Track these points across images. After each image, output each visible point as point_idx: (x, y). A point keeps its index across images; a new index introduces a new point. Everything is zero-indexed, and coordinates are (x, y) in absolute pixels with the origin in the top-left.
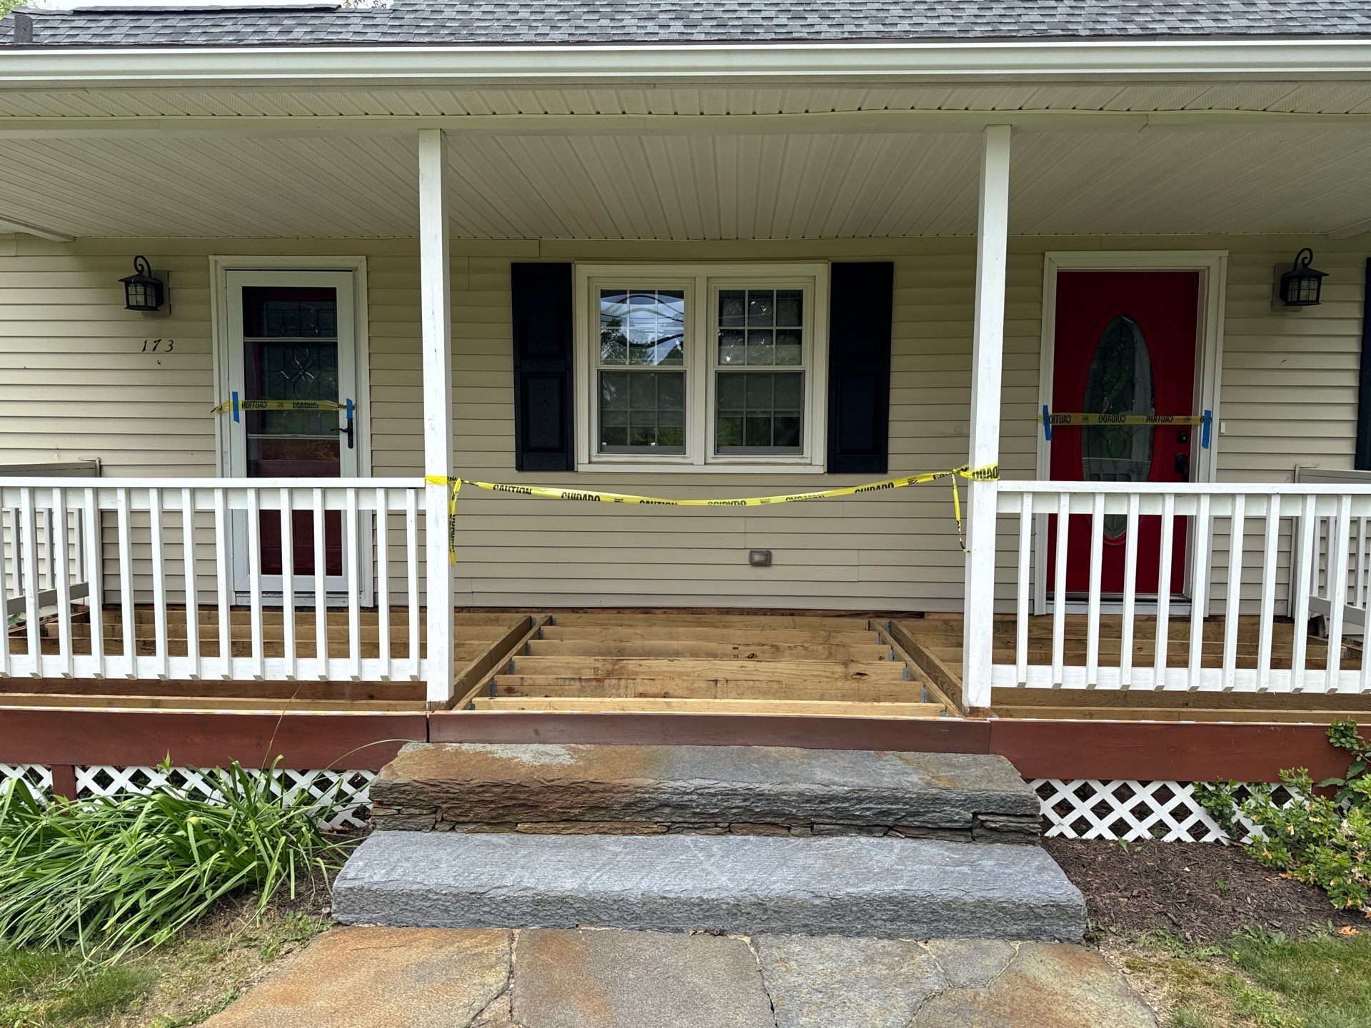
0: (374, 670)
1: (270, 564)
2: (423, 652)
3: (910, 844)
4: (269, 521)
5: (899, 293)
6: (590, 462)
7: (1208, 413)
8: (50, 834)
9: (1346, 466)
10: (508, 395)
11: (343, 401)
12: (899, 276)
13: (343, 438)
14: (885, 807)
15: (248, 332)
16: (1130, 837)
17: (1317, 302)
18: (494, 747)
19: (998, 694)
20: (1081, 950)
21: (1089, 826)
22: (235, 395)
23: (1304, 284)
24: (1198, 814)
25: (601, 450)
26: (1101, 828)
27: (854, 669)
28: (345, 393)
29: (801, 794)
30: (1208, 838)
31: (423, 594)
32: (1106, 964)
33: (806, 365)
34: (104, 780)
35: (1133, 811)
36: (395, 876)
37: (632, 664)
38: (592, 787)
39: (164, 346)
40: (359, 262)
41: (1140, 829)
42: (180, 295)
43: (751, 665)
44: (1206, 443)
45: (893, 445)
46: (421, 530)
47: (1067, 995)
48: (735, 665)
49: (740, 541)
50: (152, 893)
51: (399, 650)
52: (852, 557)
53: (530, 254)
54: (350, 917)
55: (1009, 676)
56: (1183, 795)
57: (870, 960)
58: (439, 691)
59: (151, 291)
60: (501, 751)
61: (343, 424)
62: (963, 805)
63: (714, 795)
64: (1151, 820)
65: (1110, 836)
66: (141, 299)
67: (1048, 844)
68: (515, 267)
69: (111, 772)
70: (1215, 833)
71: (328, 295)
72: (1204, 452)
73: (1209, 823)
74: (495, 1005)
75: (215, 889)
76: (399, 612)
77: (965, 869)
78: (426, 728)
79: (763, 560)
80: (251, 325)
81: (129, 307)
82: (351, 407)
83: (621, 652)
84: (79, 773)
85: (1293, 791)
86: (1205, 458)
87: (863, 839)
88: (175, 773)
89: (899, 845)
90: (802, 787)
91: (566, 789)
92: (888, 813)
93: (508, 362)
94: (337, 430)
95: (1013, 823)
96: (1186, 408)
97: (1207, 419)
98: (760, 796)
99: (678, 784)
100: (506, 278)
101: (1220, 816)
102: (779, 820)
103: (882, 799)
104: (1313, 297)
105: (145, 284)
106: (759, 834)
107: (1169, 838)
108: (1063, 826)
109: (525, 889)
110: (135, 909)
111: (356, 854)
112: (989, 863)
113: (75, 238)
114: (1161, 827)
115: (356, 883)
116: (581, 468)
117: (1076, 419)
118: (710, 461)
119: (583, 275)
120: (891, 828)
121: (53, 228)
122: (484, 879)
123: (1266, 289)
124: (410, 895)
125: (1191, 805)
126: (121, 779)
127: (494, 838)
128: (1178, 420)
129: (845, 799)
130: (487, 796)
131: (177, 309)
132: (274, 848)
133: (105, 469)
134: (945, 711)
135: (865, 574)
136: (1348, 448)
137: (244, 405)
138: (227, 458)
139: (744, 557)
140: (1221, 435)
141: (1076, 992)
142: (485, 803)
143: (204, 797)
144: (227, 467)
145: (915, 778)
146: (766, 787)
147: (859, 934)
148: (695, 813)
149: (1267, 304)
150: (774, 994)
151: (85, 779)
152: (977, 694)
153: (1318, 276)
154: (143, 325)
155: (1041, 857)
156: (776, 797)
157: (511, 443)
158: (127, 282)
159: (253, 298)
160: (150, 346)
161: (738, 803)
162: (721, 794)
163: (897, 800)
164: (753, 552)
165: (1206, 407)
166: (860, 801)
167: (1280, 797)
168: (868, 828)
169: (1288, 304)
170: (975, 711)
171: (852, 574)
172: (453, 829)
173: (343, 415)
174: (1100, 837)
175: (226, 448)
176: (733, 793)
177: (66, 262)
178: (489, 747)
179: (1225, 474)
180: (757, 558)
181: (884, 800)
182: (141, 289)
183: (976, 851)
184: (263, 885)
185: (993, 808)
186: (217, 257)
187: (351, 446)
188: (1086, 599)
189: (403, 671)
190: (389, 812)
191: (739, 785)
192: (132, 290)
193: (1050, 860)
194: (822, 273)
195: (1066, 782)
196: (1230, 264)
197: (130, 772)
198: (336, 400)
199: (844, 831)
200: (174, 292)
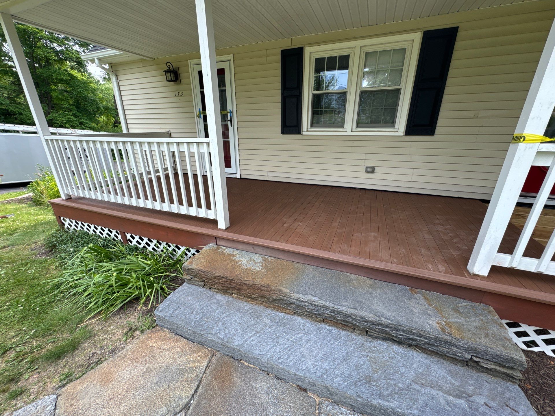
0: (202, 213)
2: (215, 209)
3: (424, 359)
6: (307, 131)
10: (279, 105)
11: (228, 111)
12: (460, 34)
13: (229, 123)
14: (412, 337)
15: (201, 87)
18: (236, 252)
22: (200, 109)
25: (312, 126)
26: (545, 348)
28: (229, 108)
29: (362, 317)
33: (402, 86)
38: (262, 288)
39: (180, 94)
40: (230, 57)
42: (182, 75)
45: (440, 123)
49: (362, 163)
52: (410, 172)
53: (288, 45)
55: (506, 261)
58: (222, 224)
60: (238, 255)
61: (229, 119)
62: (466, 350)
63: (317, 306)
66: (171, 78)
68: (282, 51)
69: (133, 236)
71: (223, 71)
78: (216, 240)
79: (371, 170)
80: (202, 85)
81: (167, 81)
82: (231, 112)
84: (126, 234)
89: (417, 356)
90: (364, 314)
91: (251, 286)
92: (413, 340)
93: (279, 92)
94: (227, 120)
98: (340, 312)
99: (300, 296)
100: (279, 56)
102: (350, 325)
103: (409, 332)
105: (171, 72)
106: (337, 327)
109: (219, 338)
113: (155, 59)
115: (161, 314)
116: (304, 133)
118: (353, 130)
119: (308, 52)
120: (414, 346)
121: (148, 56)
126: (137, 238)
127: (222, 299)
129: (388, 327)
130: (221, 281)
131: (183, 81)
133: (172, 134)
135: (414, 178)
137: (202, 113)
138: (199, 130)
139: (364, 169)
144: (200, 135)
146: (344, 309)
148: (307, 311)
152: (480, 268)
154: (174, 87)
156: (349, 316)
157: (279, 124)
158: (166, 72)
160: (177, 94)
161: (328, 312)
162: (320, 306)
163: (421, 336)
164: (367, 167)
166: (397, 330)
170: (475, 277)
171: (409, 178)
172: (210, 289)
173: (229, 114)
174: (542, 352)
175: (199, 127)
176: (327, 308)
177: (154, 67)
180: (369, 170)
181: (413, 334)
182: (170, 74)
185: (487, 357)
186: (191, 61)
187: (231, 126)
189: (211, 215)
191: (331, 305)
192: (167, 74)
194: (417, 37)
198: (227, 110)
199: (385, 339)
200: (181, 75)
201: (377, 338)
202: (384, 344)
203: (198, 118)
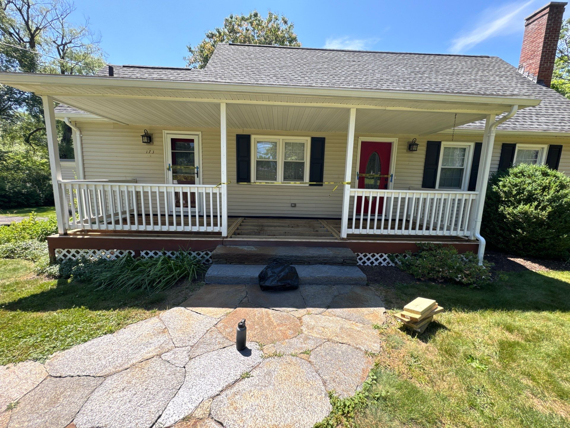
0: (210, 229)
1: (178, 205)
2: (221, 225)
3: (330, 266)
4: (177, 194)
5: (326, 145)
6: (254, 182)
7: (392, 175)
8: (138, 266)
9: (420, 186)
10: (235, 166)
11: (196, 166)
12: (326, 141)
13: (196, 175)
15: (172, 149)
16: (374, 265)
17: (416, 150)
18: (238, 247)
19: (348, 235)
20: (366, 287)
21: (366, 263)
22: (170, 164)
23: (414, 146)
24: (388, 260)
25: (257, 179)
26: (368, 263)
27: (315, 230)
28: (196, 165)
30: (390, 265)
31: (221, 213)
32: (371, 289)
33: (305, 161)
34: (147, 254)
35: (375, 260)
36: (219, 273)
37: (266, 228)
38: (261, 255)
39: (152, 152)
40: (200, 133)
41: (376, 263)
42: (156, 140)
43: (293, 229)
44: (391, 181)
45: (324, 180)
46: (220, 198)
47: (363, 295)
48: (289, 229)
49: (289, 201)
50: (164, 278)
51: (215, 225)
53: (241, 132)
54: (209, 282)
55: (350, 231)
56: (385, 256)
57: (323, 289)
58: (224, 234)
59: (148, 139)
60: (240, 247)
61: (196, 172)
62: (341, 258)
63: (288, 257)
64: (378, 261)
65: (370, 265)
66: (146, 140)
67: (358, 266)
68: (237, 135)
69: (149, 252)
70: (391, 264)
71: (192, 141)
72: (391, 183)
73: (390, 262)
74: (245, 299)
75: (178, 277)
76: (215, 217)
77: (342, 271)
78: (222, 243)
80: (173, 148)
81: (143, 142)
82: (197, 168)
83: (262, 226)
84: (141, 252)
85: (407, 255)
86: (391, 184)
87: (320, 265)
88: (164, 252)
89: (328, 267)
90: (307, 255)
91: (256, 255)
92: (325, 260)
93: (235, 158)
94: (194, 173)
95: (351, 262)
96: (388, 174)
97: (392, 176)
98: (298, 257)
99: (280, 254)
100: (235, 138)
101: (393, 261)
102: (302, 262)
103: (324, 257)
104: (416, 149)
105: (147, 137)
106: (297, 265)
107: (382, 265)
108: (360, 263)
110: (160, 281)
111: (209, 269)
112: (347, 270)
113: (128, 125)
114: (380, 263)
115: (211, 275)
116: (252, 183)
117: (364, 175)
118: (282, 182)
119: (253, 137)
120: (326, 263)
121: (123, 122)
122: (239, 274)
123: (406, 147)
124: (223, 277)
125: (387, 258)
126: (151, 254)
127: (240, 266)
128: (386, 176)
129: (316, 257)
130: (238, 257)
131: (155, 143)
132: (191, 268)
133: (138, 181)
134: (336, 239)
136: (421, 183)
137: (172, 167)
138: (168, 180)
139: (290, 205)
140: (394, 179)
141: (365, 295)
142: (238, 258)
143: (171, 257)
144: (168, 182)
145: (331, 253)
146: (299, 255)
147: (320, 285)
148: (284, 260)
149: (405, 151)
150: (303, 296)
151: (143, 253)
152: (344, 235)
153: (417, 145)
154: (147, 147)
155: (358, 269)
156: (302, 257)
157: (235, 177)
158: (143, 136)
159: (174, 141)
160: (148, 152)
161: (293, 258)
162: (290, 256)
163: (328, 257)
164: (292, 204)
165: (392, 173)
166: (320, 257)
167: (405, 256)
168: (321, 263)
169: (410, 151)
170: (343, 239)
172: (230, 264)
173: (196, 170)
174: (368, 265)
175: (168, 177)
176: (293, 256)
178: (237, 246)
179: (395, 188)
180: (293, 205)
181: (325, 257)
182: (146, 138)
183: (344, 268)
184: (189, 277)
185: (348, 259)
186: (165, 131)
187: (198, 177)
188: (367, 215)
189: (217, 229)
190: (217, 260)
191: (294, 254)
192: (144, 138)
193: (359, 269)
194: (309, 139)
195: (362, 253)
196: (399, 141)
197: (153, 252)
198: (194, 165)
199: (316, 264)
200: (154, 139)
201: (313, 264)
202: (316, 265)
203: (167, 171)
